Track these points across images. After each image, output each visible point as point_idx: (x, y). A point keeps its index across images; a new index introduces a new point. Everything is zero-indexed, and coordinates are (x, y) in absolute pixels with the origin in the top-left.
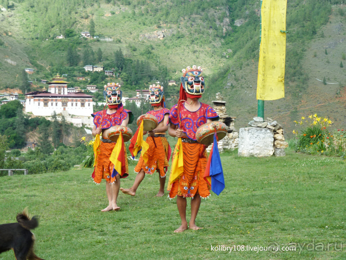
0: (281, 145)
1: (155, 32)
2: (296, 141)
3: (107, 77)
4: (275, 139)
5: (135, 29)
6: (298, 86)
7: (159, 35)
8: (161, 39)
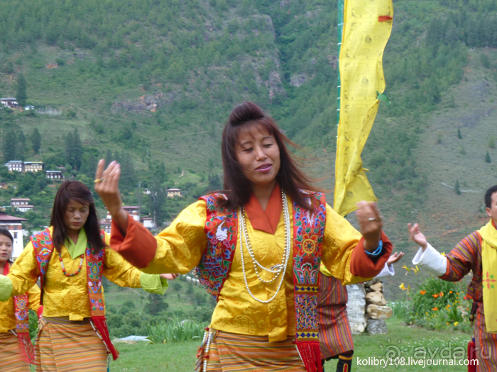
0: (379, 312)
1: (142, 98)
2: (407, 305)
3: (49, 182)
4: (368, 302)
5: (103, 92)
6: (409, 198)
7: (148, 104)
8: (153, 110)
